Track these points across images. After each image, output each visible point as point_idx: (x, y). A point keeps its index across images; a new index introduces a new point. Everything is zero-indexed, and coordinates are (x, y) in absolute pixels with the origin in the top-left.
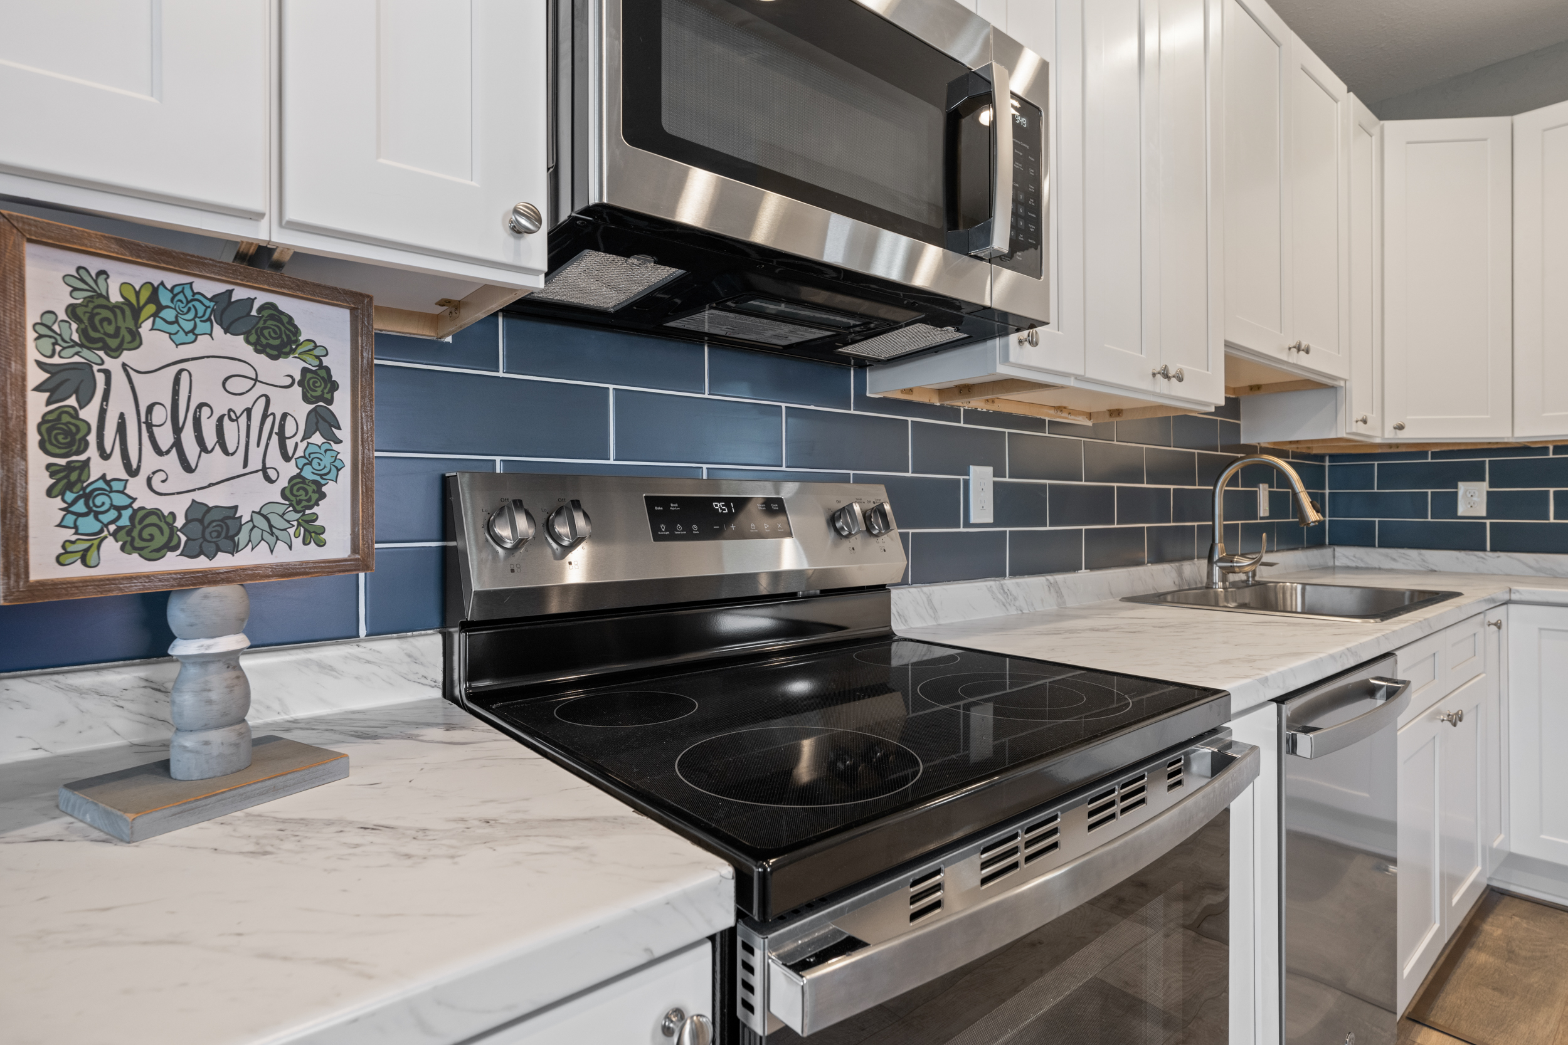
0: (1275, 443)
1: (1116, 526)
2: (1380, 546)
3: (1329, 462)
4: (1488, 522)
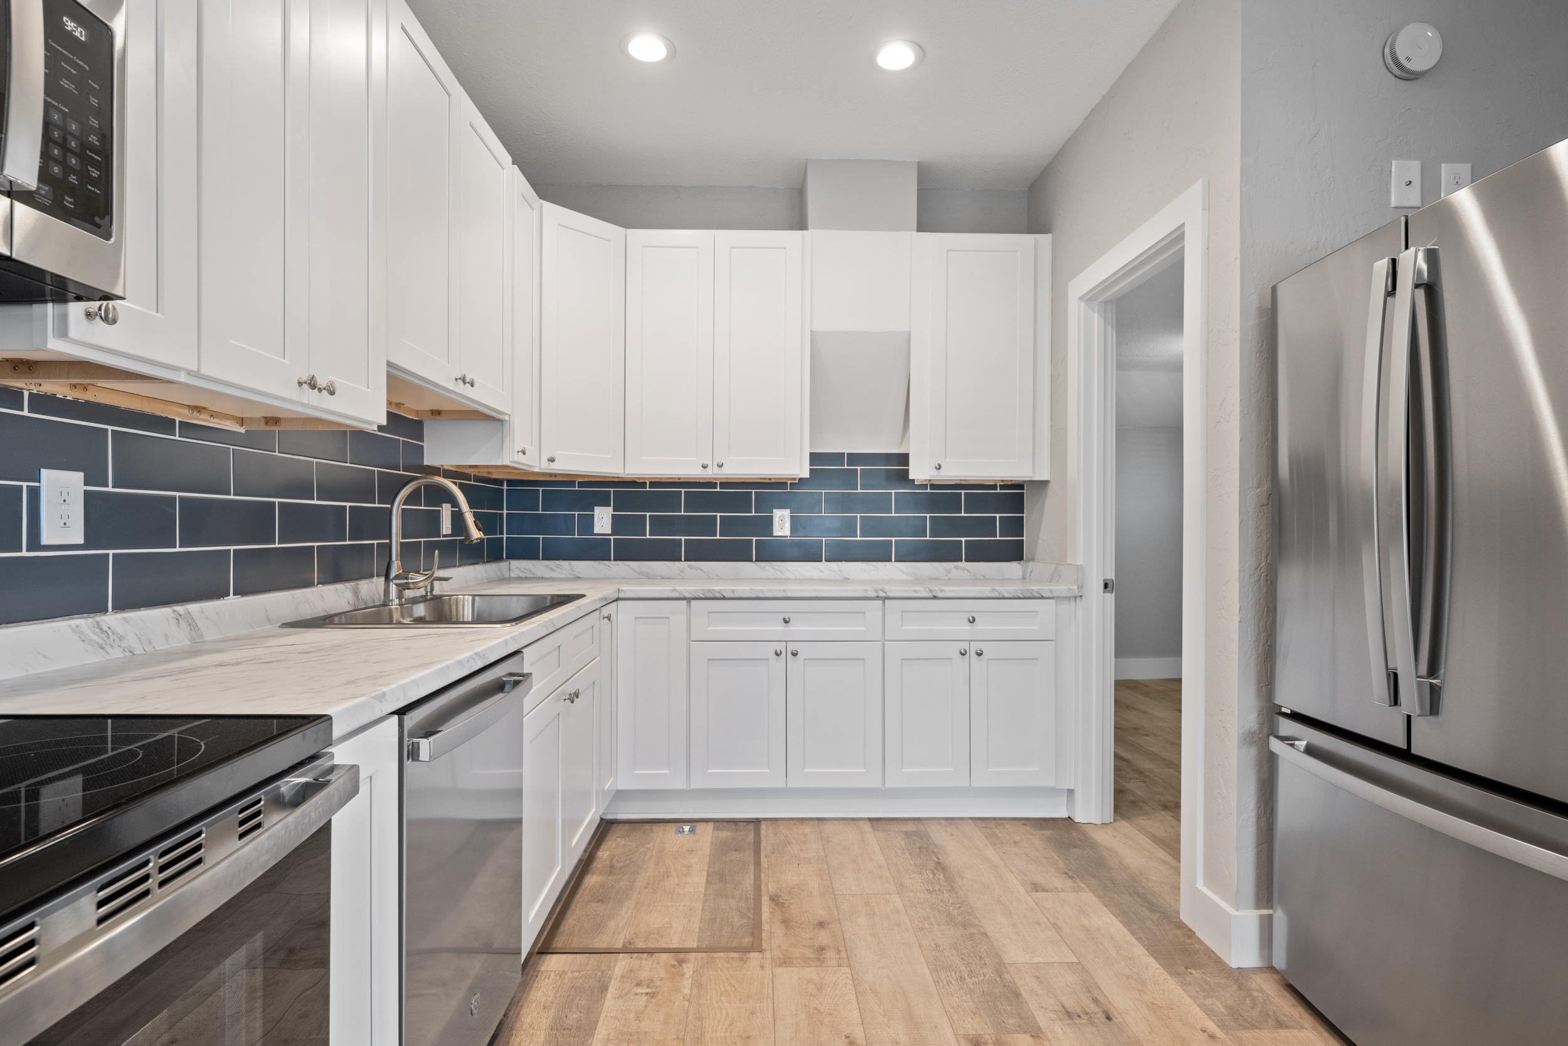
0: (457, 466)
1: (277, 545)
2: (543, 559)
3: (507, 486)
4: (612, 537)
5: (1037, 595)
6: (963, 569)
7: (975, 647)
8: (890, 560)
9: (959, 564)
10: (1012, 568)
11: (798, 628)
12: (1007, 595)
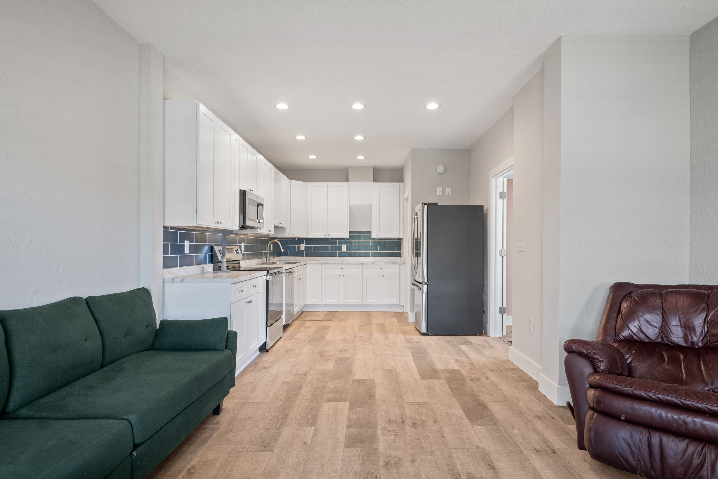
1: (255, 252)
2: (289, 256)
3: (281, 239)
4: (305, 251)
5: (395, 263)
6: (387, 259)
7: (382, 274)
8: (370, 257)
9: (386, 257)
10: (398, 259)
11: (344, 270)
12: (389, 263)
